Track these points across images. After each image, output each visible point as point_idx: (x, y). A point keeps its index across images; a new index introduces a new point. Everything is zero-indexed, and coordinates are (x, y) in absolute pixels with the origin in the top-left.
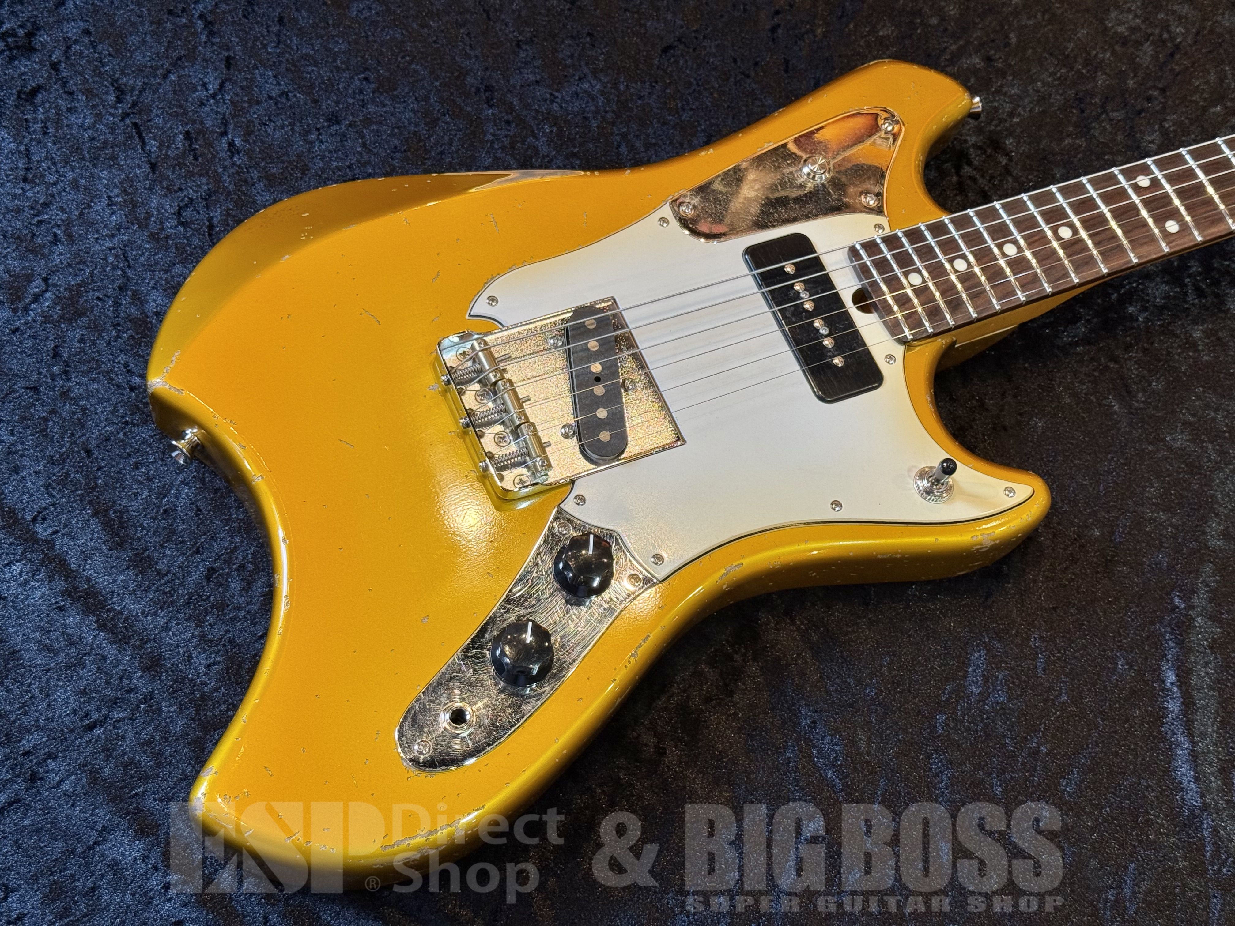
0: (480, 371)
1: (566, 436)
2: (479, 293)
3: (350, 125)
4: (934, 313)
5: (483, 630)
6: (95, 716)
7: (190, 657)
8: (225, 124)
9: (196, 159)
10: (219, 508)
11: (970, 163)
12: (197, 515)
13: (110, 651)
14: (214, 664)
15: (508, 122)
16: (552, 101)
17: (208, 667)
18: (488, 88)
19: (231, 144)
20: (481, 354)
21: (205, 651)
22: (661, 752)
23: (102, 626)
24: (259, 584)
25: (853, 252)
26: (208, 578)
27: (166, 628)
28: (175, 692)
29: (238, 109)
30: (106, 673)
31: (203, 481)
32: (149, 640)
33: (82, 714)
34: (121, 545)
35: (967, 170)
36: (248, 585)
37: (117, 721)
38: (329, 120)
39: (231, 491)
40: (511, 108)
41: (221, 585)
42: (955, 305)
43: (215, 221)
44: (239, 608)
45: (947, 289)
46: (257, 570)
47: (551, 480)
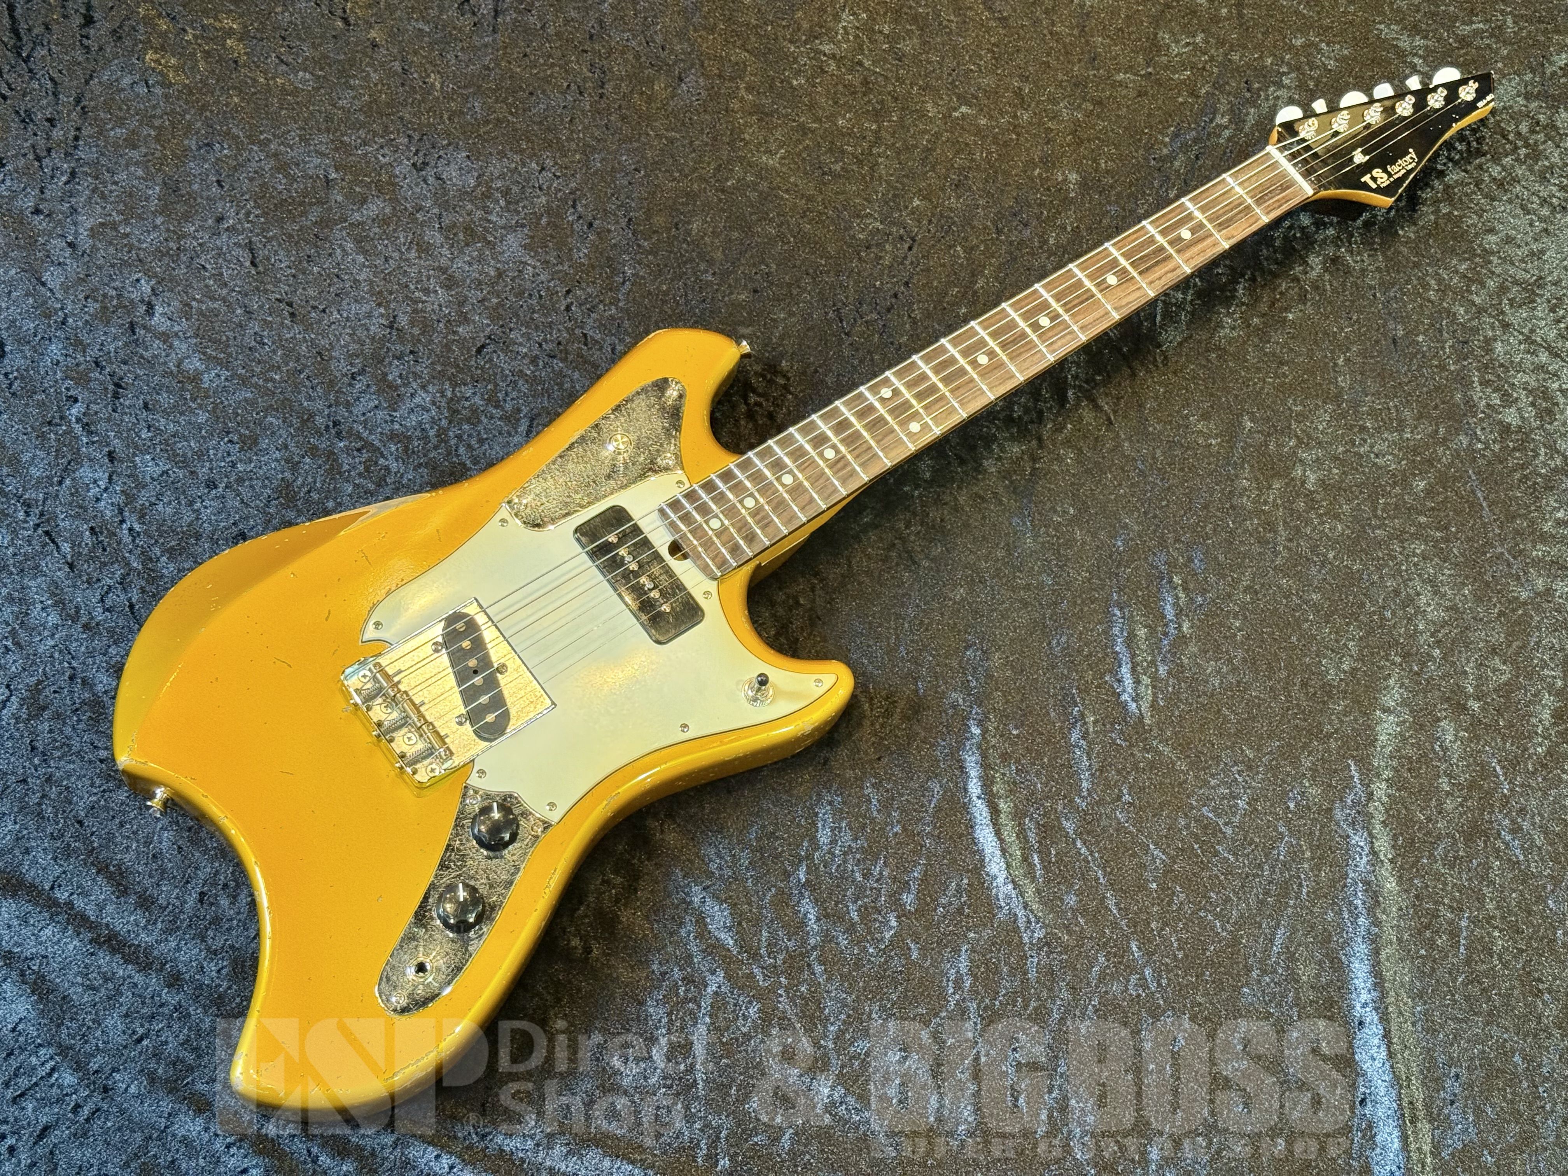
0: (381, 689)
1: (460, 724)
2: (366, 621)
3: (227, 487)
4: (735, 550)
5: (426, 898)
6: (140, 1031)
7: (202, 967)
8: (121, 511)
9: (104, 550)
10: (195, 842)
11: (754, 391)
12: (180, 852)
13: (138, 978)
14: (222, 968)
15: (358, 450)
16: (392, 422)
17: (219, 971)
18: (336, 424)
19: (131, 529)
20: (378, 675)
21: (212, 960)
22: (588, 950)
23: (127, 961)
24: (243, 896)
25: (662, 511)
26: (201, 901)
27: (178, 949)
28: (198, 997)
29: (130, 498)
30: (140, 996)
31: (177, 823)
32: (167, 962)
33: (130, 1032)
34: (125, 893)
35: (753, 398)
36: (235, 897)
37: (159, 1031)
38: (208, 486)
39: (201, 827)
40: (359, 437)
41: (212, 904)
42: (750, 538)
43: (134, 600)
44: (232, 920)
45: (742, 527)
46: (238, 886)
47: (456, 763)
